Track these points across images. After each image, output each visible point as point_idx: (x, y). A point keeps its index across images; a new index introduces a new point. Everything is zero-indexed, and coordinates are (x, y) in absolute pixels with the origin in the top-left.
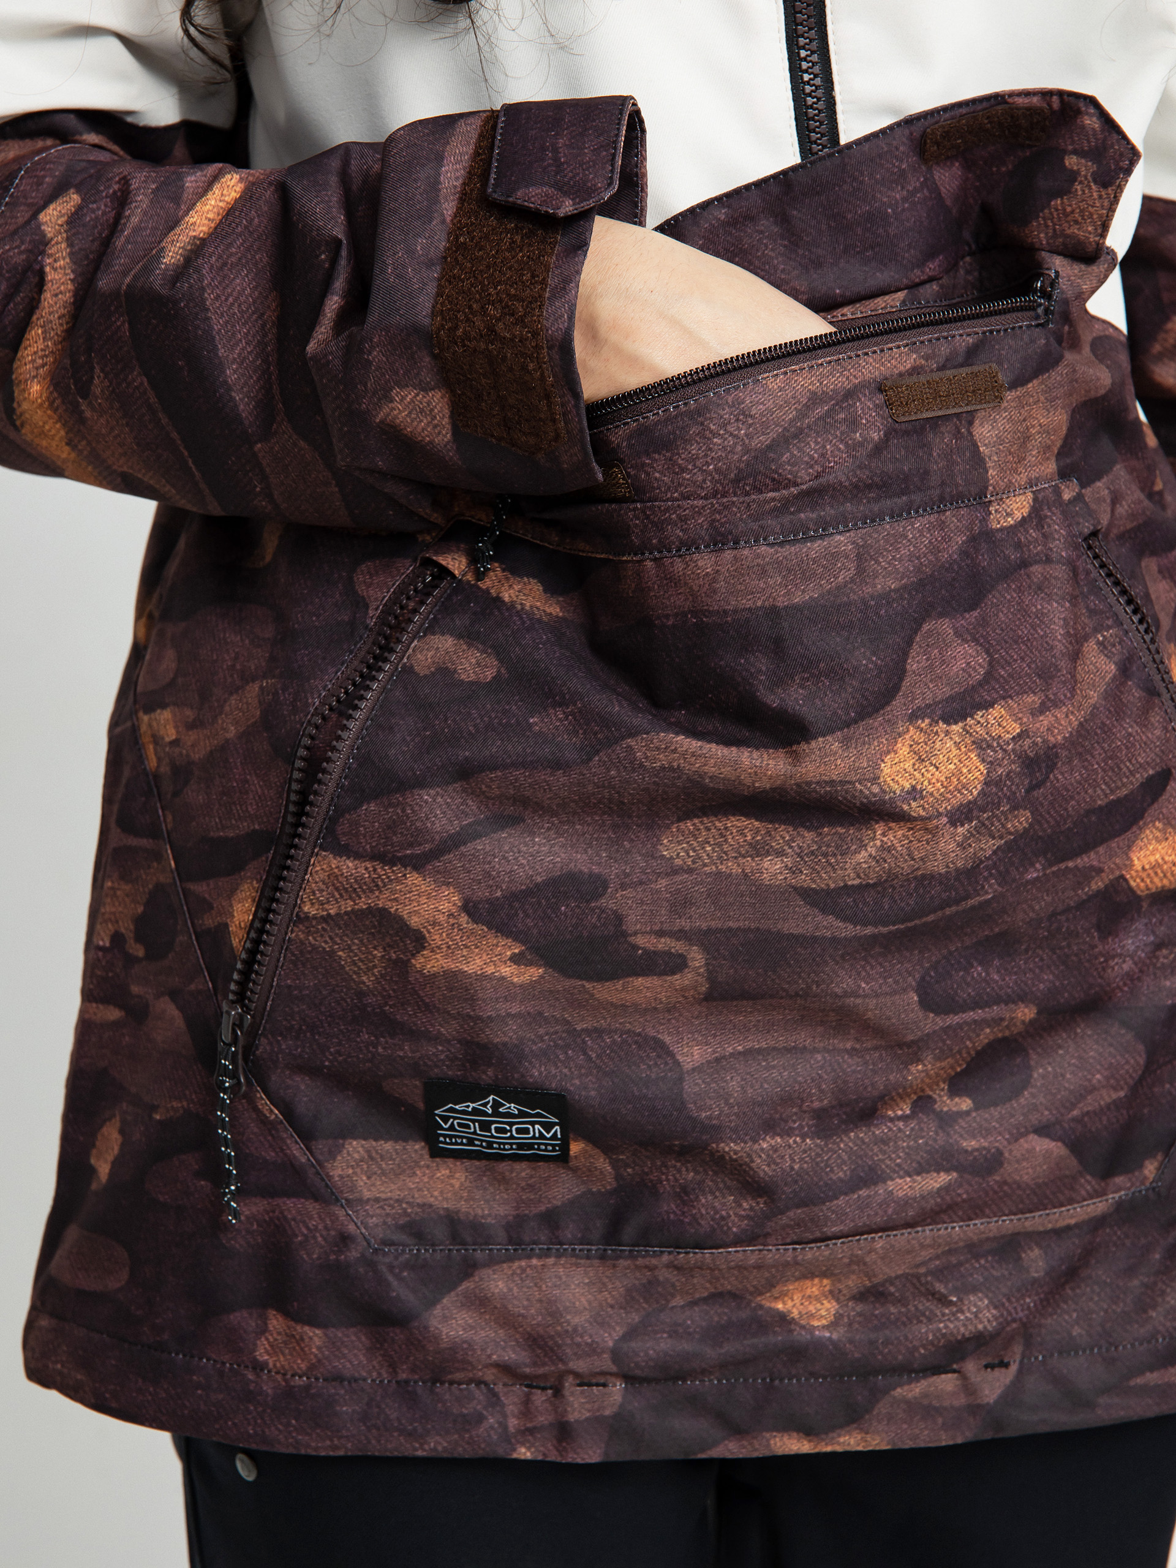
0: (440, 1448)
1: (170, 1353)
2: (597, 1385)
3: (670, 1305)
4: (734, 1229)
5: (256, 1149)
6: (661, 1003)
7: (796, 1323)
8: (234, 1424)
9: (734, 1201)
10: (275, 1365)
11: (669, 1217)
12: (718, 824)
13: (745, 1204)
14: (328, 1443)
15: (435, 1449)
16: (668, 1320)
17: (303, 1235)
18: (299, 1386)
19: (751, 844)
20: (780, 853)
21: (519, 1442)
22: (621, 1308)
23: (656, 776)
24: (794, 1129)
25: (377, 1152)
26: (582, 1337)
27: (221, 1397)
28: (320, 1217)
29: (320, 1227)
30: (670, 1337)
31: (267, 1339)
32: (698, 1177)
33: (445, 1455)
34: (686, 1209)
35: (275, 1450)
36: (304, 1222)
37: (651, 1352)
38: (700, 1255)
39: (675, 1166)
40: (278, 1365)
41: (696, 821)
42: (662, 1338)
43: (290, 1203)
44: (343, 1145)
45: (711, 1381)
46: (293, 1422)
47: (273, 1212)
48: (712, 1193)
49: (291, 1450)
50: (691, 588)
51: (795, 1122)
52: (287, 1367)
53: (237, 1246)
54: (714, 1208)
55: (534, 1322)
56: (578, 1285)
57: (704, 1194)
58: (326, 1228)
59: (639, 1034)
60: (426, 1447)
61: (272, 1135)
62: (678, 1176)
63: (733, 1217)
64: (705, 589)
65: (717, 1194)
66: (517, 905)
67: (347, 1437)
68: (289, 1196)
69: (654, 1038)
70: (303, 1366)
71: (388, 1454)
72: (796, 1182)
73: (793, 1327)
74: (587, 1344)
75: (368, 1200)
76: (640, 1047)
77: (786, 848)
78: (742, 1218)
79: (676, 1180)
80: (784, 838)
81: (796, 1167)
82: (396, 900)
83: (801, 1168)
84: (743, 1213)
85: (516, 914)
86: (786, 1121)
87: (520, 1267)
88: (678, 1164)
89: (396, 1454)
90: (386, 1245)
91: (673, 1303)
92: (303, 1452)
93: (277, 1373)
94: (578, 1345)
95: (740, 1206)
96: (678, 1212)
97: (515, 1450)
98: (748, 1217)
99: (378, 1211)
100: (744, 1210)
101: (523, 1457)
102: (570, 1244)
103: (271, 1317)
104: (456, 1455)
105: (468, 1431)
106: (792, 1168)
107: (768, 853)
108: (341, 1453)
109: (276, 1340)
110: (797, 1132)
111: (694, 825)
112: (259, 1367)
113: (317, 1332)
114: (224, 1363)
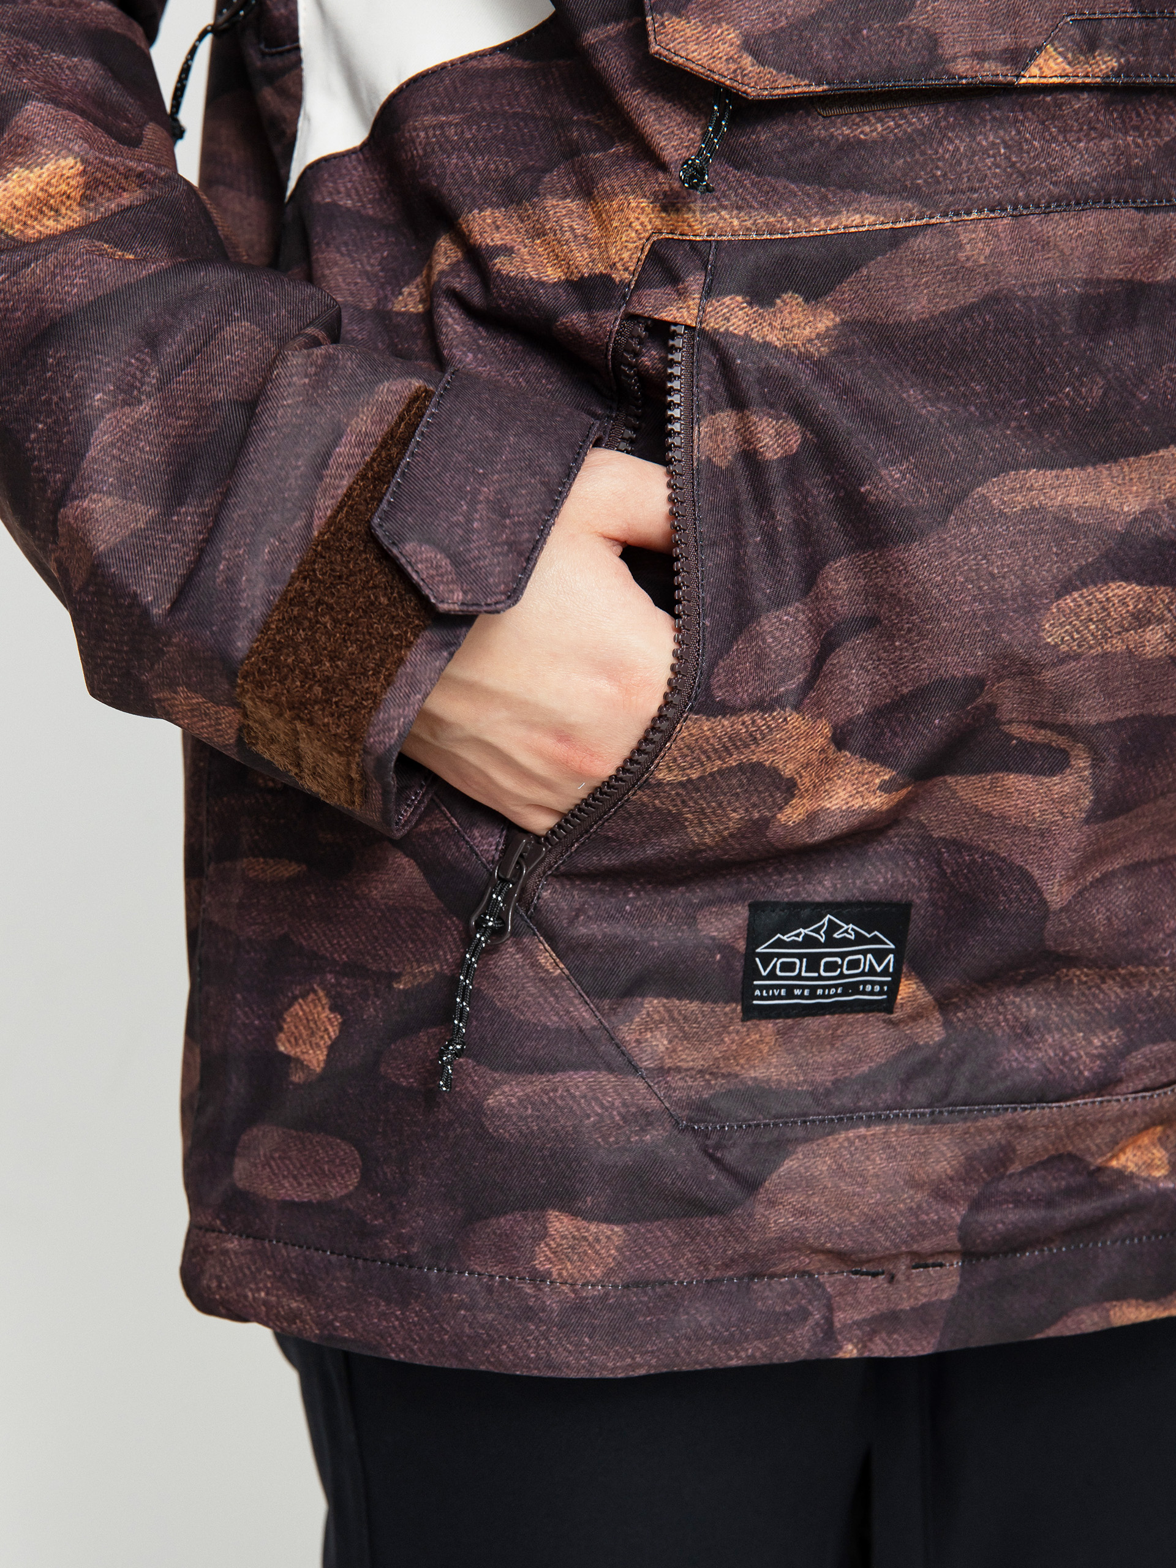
0: (758, 1354)
1: (421, 1268)
2: (934, 1265)
3: (1008, 1173)
4: (1086, 1073)
5: (534, 1013)
6: (1034, 820)
7: (1138, 1177)
8: (509, 1347)
9: (1084, 1038)
10: (560, 1274)
11: (1011, 1066)
12: (1099, 596)
13: (1096, 1041)
14: (629, 1361)
15: (753, 1356)
16: (1008, 1190)
17: (597, 1114)
18: (593, 1297)
19: (1132, 615)
20: (1161, 620)
21: (846, 1339)
22: (960, 1180)
23: (1021, 522)
24: (1165, 958)
25: (680, 1012)
26: (928, 1214)
27: (490, 1317)
28: (616, 1091)
29: (617, 1103)
30: (1016, 1206)
31: (547, 1245)
32: (1041, 1013)
33: (762, 1362)
34: (1030, 1054)
35: (563, 1375)
36: (596, 1099)
37: (1000, 1226)
38: (1047, 1110)
39: (1014, 1002)
40: (565, 1273)
41: (1076, 595)
42: (1008, 1208)
43: (578, 1077)
44: (642, 1004)
45: (1050, 1250)
46: (586, 1339)
47: (555, 1090)
48: (1059, 1030)
49: (583, 1375)
50: (1062, 251)
51: (1165, 950)
52: (577, 1275)
53: (507, 1135)
54: (1062, 1048)
55: (872, 1201)
56: (914, 1155)
57: (1050, 1032)
58: (624, 1104)
59: (1003, 860)
60: (743, 1354)
61: (556, 997)
62: (1018, 1014)
63: (1084, 1057)
64: (1077, 254)
65: (1065, 1030)
66: (882, 721)
67: (652, 1352)
68: (576, 1068)
69: (1020, 868)
70: (598, 1272)
71: (698, 1367)
72: (1152, 1010)
73: (1136, 1182)
74: (933, 1222)
75: (670, 1069)
76: (1002, 874)
77: (1166, 612)
78: (1094, 1058)
79: (1016, 1019)
80: (1163, 601)
81: (1156, 993)
82: (774, 751)
83: (1161, 995)
84: (1095, 1052)
85: (882, 733)
86: (1156, 951)
87: (847, 1139)
88: (1018, 1000)
89: (707, 1366)
90: (695, 1123)
91: (1011, 1171)
92: (597, 1375)
93: (564, 1283)
94: (924, 1223)
95: (1090, 1043)
96: (1021, 1059)
97: (840, 1348)
98: (1100, 1056)
99: (680, 1084)
100: (1096, 1048)
101: (848, 1356)
102: (901, 1109)
103: (552, 1218)
104: (775, 1361)
105: (792, 1331)
106: (1149, 994)
107: (1149, 622)
108: (642, 1372)
109: (559, 1245)
110: (1168, 962)
111: (1074, 600)
112: (538, 1278)
113: (616, 1229)
114: (492, 1277)
